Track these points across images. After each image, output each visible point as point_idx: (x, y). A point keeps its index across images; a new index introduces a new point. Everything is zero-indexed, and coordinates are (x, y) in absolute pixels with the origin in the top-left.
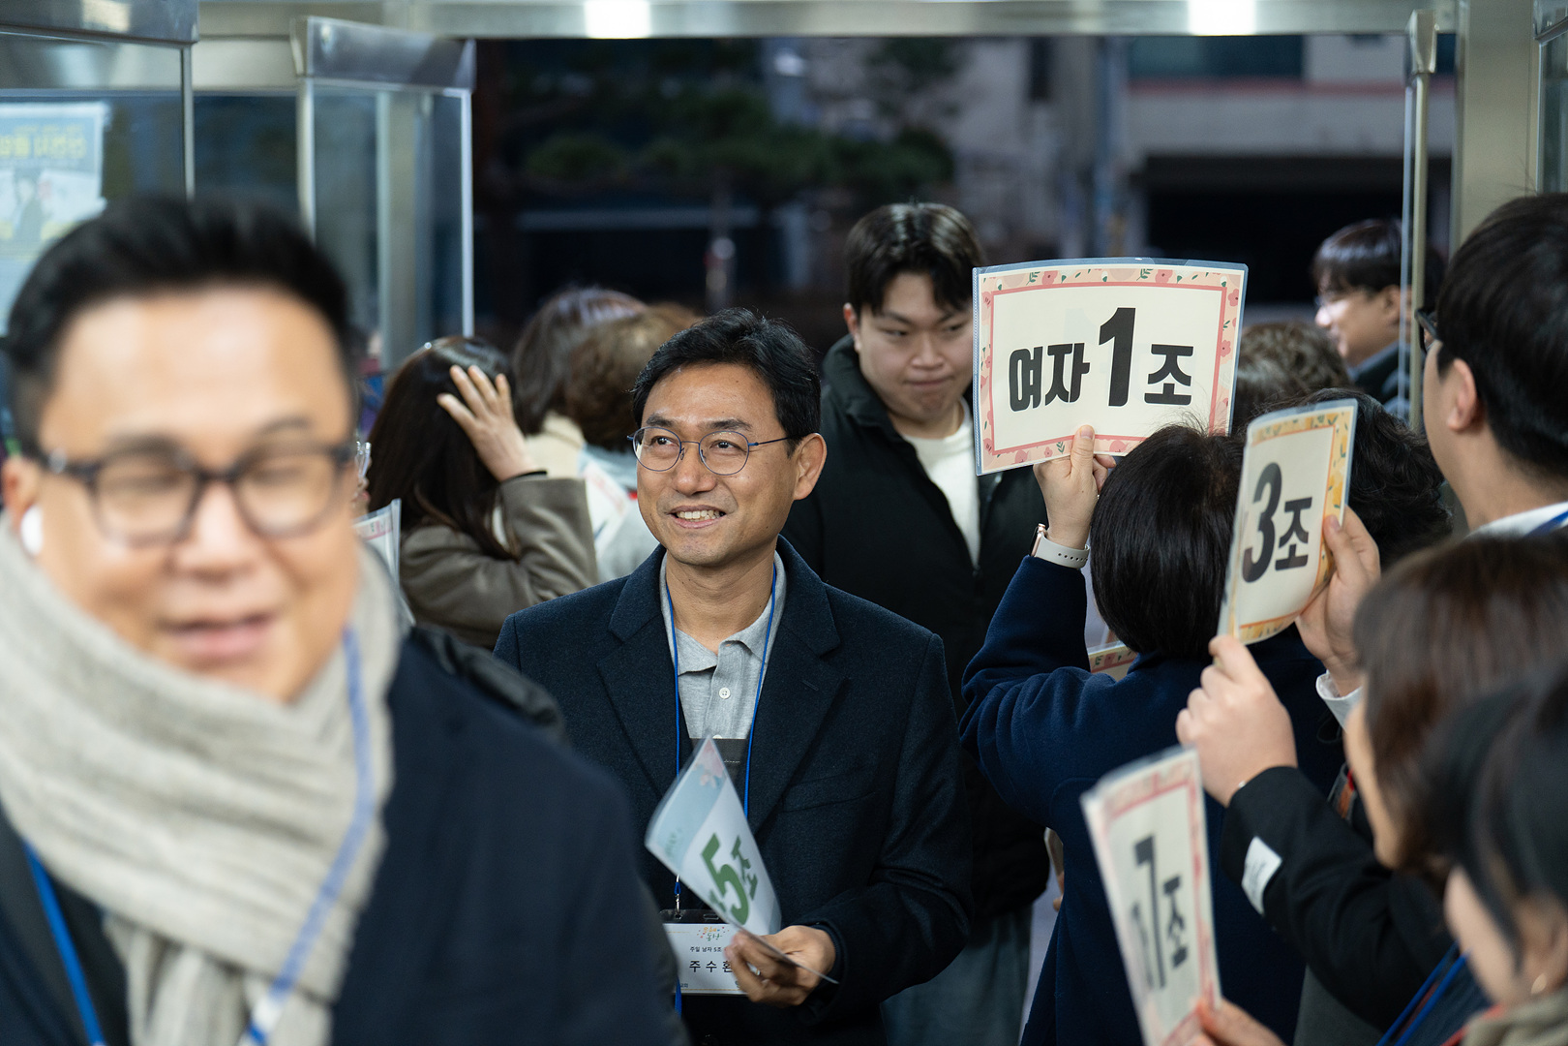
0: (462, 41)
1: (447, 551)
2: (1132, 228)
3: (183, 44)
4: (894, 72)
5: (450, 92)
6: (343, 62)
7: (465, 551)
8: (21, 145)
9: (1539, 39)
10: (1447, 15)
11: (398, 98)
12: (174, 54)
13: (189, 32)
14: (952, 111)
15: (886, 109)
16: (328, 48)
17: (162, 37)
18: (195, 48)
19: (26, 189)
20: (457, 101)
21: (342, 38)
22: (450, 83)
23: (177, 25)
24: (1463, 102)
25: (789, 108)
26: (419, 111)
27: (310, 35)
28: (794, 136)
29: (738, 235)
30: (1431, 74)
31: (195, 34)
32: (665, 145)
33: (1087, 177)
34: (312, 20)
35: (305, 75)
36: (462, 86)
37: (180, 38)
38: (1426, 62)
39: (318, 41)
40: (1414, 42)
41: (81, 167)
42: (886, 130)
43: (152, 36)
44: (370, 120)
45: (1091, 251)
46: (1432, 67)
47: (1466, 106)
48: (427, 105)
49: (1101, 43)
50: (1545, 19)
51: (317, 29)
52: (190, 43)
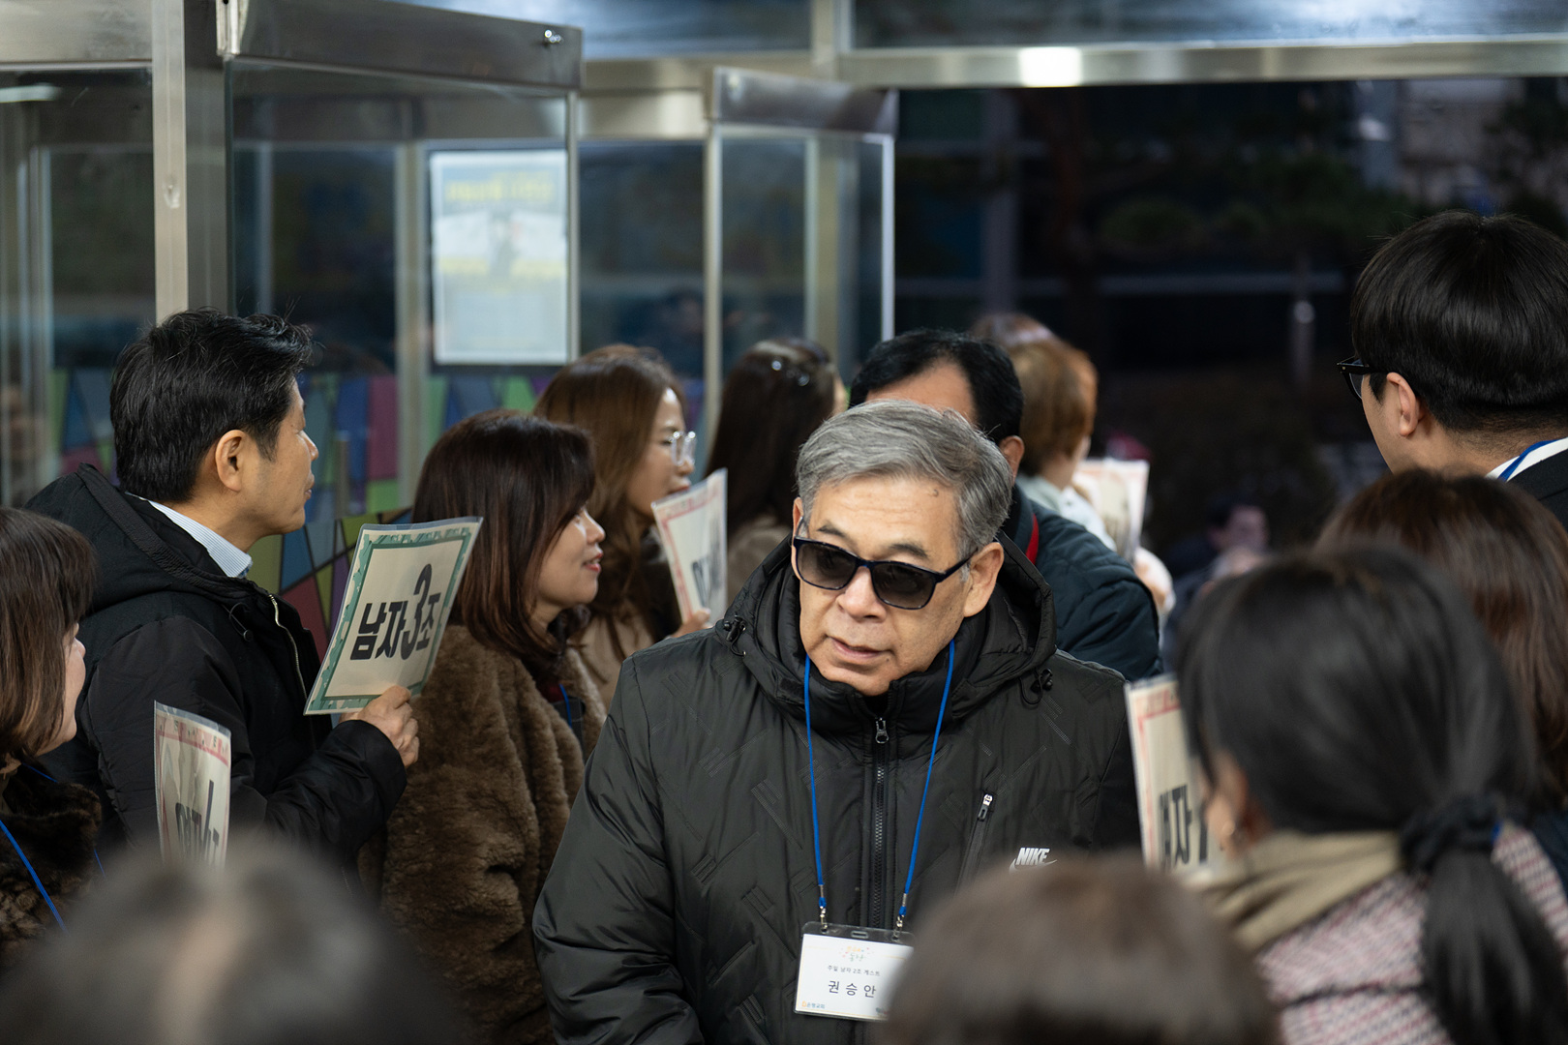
0: (883, 91)
4: (1514, 139)
5: (872, 138)
6: (758, 108)
8: (495, 190)
11: (825, 148)
15: (1502, 175)
16: (737, 95)
17: (546, 80)
19: (500, 230)
20: (879, 148)
21: (753, 87)
22: (870, 127)
23: (561, 71)
25: (1382, 172)
27: (717, 85)
28: (1381, 199)
29: (1316, 299)
32: (1240, 209)
34: (719, 71)
36: (884, 131)
37: (563, 83)
39: (726, 90)
41: (548, 210)
43: (536, 80)
51: (724, 79)
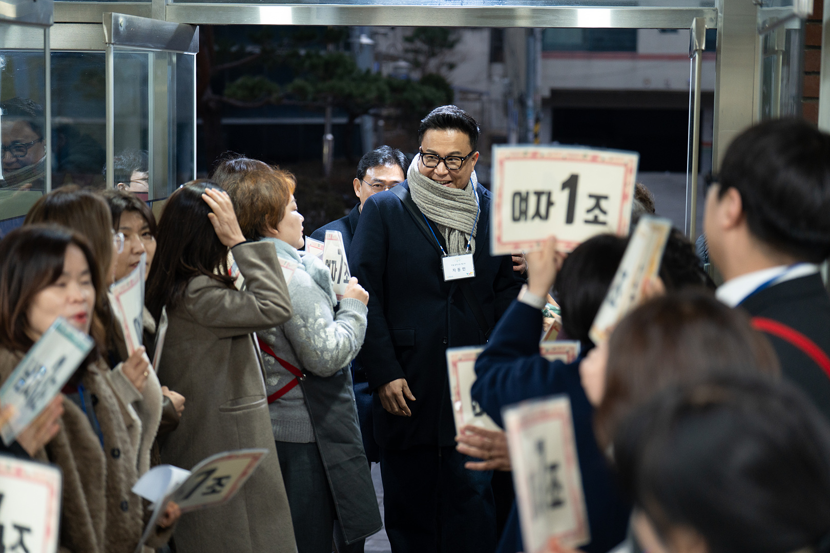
0: (194, 26)
1: (209, 288)
2: (545, 129)
3: (45, 26)
4: (421, 45)
5: (187, 53)
6: (130, 37)
7: (218, 287)
9: (760, 33)
10: (711, 20)
11: (158, 56)
12: (41, 31)
13: (49, 19)
14: (452, 66)
15: (416, 64)
16: (122, 29)
17: (34, 21)
18: (52, 28)
20: (190, 58)
21: (130, 24)
22: (187, 49)
23: (42, 16)
24: (720, 65)
25: (365, 63)
26: (170, 62)
27: (113, 22)
29: (336, 129)
30: (702, 50)
31: (51, 21)
32: (298, 82)
33: (522, 102)
34: (114, 14)
35: (110, 43)
36: (193, 50)
37: (43, 23)
38: (700, 45)
39: (117, 25)
40: (694, 34)
42: (416, 75)
43: (29, 21)
44: (145, 67)
45: (523, 140)
46: (703, 47)
47: (722, 67)
48: (174, 59)
49: (530, 31)
50: (764, 23)
51: (117, 19)
52: (49, 26)
